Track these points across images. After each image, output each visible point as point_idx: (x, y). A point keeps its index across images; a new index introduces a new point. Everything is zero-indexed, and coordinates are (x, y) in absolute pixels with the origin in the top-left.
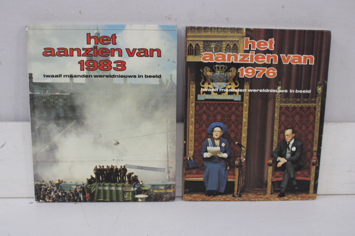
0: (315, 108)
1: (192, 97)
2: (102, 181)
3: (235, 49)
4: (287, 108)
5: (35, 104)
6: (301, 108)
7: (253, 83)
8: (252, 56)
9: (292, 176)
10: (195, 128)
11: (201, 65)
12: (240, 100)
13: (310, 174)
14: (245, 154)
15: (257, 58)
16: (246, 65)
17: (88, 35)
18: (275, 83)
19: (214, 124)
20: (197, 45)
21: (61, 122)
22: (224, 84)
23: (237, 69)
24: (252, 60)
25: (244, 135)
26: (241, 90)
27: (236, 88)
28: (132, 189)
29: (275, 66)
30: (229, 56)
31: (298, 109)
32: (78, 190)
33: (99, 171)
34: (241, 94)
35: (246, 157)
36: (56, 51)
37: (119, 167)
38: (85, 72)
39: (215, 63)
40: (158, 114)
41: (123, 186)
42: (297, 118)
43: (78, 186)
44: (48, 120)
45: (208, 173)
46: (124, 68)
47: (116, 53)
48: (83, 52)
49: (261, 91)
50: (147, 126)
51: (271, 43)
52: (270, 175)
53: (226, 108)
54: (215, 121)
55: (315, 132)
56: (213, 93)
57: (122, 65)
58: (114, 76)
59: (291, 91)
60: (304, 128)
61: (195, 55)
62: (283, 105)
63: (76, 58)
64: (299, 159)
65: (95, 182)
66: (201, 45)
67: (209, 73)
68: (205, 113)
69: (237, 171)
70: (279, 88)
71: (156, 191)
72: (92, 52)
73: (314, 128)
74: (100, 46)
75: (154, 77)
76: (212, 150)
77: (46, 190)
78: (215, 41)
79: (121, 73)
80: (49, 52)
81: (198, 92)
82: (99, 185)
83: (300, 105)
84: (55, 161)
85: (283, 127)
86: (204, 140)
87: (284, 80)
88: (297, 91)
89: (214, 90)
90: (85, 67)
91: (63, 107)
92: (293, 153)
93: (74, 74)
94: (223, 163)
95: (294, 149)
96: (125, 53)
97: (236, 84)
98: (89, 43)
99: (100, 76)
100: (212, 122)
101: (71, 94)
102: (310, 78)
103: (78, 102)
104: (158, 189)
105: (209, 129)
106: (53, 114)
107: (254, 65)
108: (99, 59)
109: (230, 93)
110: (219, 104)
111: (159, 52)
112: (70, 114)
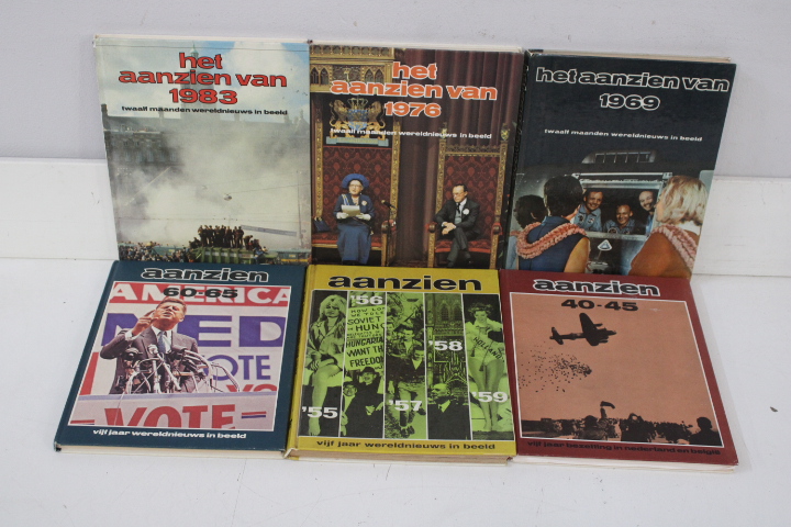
0: (498, 159)
1: (319, 140)
2: (210, 245)
3: (379, 77)
4: (456, 158)
5: (113, 144)
6: (477, 158)
7: (405, 122)
8: (404, 88)
9: (464, 246)
10: (324, 180)
11: (330, 98)
12: (387, 145)
13: (490, 245)
14: (395, 216)
15: (411, 90)
16: (395, 99)
17: (182, 55)
18: (439, 123)
19: (349, 177)
20: (324, 70)
21: (150, 168)
22: (364, 124)
23: (382, 105)
24: (404, 92)
25: (394, 191)
26: (389, 133)
27: (381, 130)
28: (252, 256)
29: (438, 101)
30: (371, 87)
31: (472, 160)
32: (178, 255)
33: (206, 233)
34: (389, 138)
35: (398, 220)
36: (138, 75)
37: (232, 228)
38: (180, 105)
39: (351, 96)
40: (284, 162)
41: (239, 252)
42: (471, 171)
43: (177, 250)
44: (132, 165)
45: (344, 239)
46: (234, 100)
47: (223, 80)
48: (175, 78)
49: (417, 134)
50: (269, 178)
51: (432, 70)
52: (432, 245)
53: (368, 156)
54: (352, 171)
55: (498, 190)
56: (348, 136)
57: (232, 97)
58: (221, 111)
59: (462, 135)
60: (481, 184)
61: (322, 83)
62: (449, 153)
63: (166, 86)
64: (474, 225)
65: (200, 245)
66: (330, 71)
67: (342, 109)
68: (338, 161)
69: (384, 237)
70: (444, 130)
71: (284, 260)
72: (188, 78)
73: (496, 185)
74: (199, 70)
75: (276, 113)
76: (347, 209)
77: (134, 253)
78: (349, 66)
79: (231, 107)
80: (127, 77)
81: (326, 133)
82: (207, 250)
83: (475, 154)
84: (145, 218)
85: (449, 183)
86: (337, 196)
87: (451, 121)
88: (471, 136)
89: (348, 131)
90: (180, 97)
91: (151, 149)
92: (465, 218)
93: (164, 107)
94: (365, 227)
95: (466, 212)
96: (234, 80)
97: (381, 125)
98: (183, 65)
99: (202, 111)
100: (347, 174)
101: (162, 133)
102: (490, 118)
103: (172, 143)
104: (287, 258)
105: (344, 183)
106: (139, 159)
107: (408, 100)
108: (198, 87)
109: (372, 136)
110: (357, 151)
111: (283, 79)
112: (162, 159)
